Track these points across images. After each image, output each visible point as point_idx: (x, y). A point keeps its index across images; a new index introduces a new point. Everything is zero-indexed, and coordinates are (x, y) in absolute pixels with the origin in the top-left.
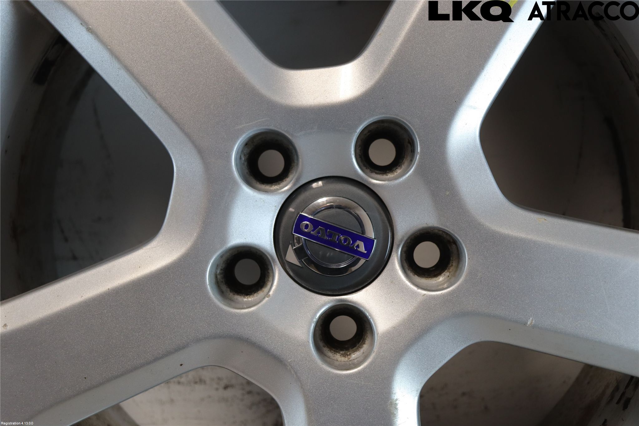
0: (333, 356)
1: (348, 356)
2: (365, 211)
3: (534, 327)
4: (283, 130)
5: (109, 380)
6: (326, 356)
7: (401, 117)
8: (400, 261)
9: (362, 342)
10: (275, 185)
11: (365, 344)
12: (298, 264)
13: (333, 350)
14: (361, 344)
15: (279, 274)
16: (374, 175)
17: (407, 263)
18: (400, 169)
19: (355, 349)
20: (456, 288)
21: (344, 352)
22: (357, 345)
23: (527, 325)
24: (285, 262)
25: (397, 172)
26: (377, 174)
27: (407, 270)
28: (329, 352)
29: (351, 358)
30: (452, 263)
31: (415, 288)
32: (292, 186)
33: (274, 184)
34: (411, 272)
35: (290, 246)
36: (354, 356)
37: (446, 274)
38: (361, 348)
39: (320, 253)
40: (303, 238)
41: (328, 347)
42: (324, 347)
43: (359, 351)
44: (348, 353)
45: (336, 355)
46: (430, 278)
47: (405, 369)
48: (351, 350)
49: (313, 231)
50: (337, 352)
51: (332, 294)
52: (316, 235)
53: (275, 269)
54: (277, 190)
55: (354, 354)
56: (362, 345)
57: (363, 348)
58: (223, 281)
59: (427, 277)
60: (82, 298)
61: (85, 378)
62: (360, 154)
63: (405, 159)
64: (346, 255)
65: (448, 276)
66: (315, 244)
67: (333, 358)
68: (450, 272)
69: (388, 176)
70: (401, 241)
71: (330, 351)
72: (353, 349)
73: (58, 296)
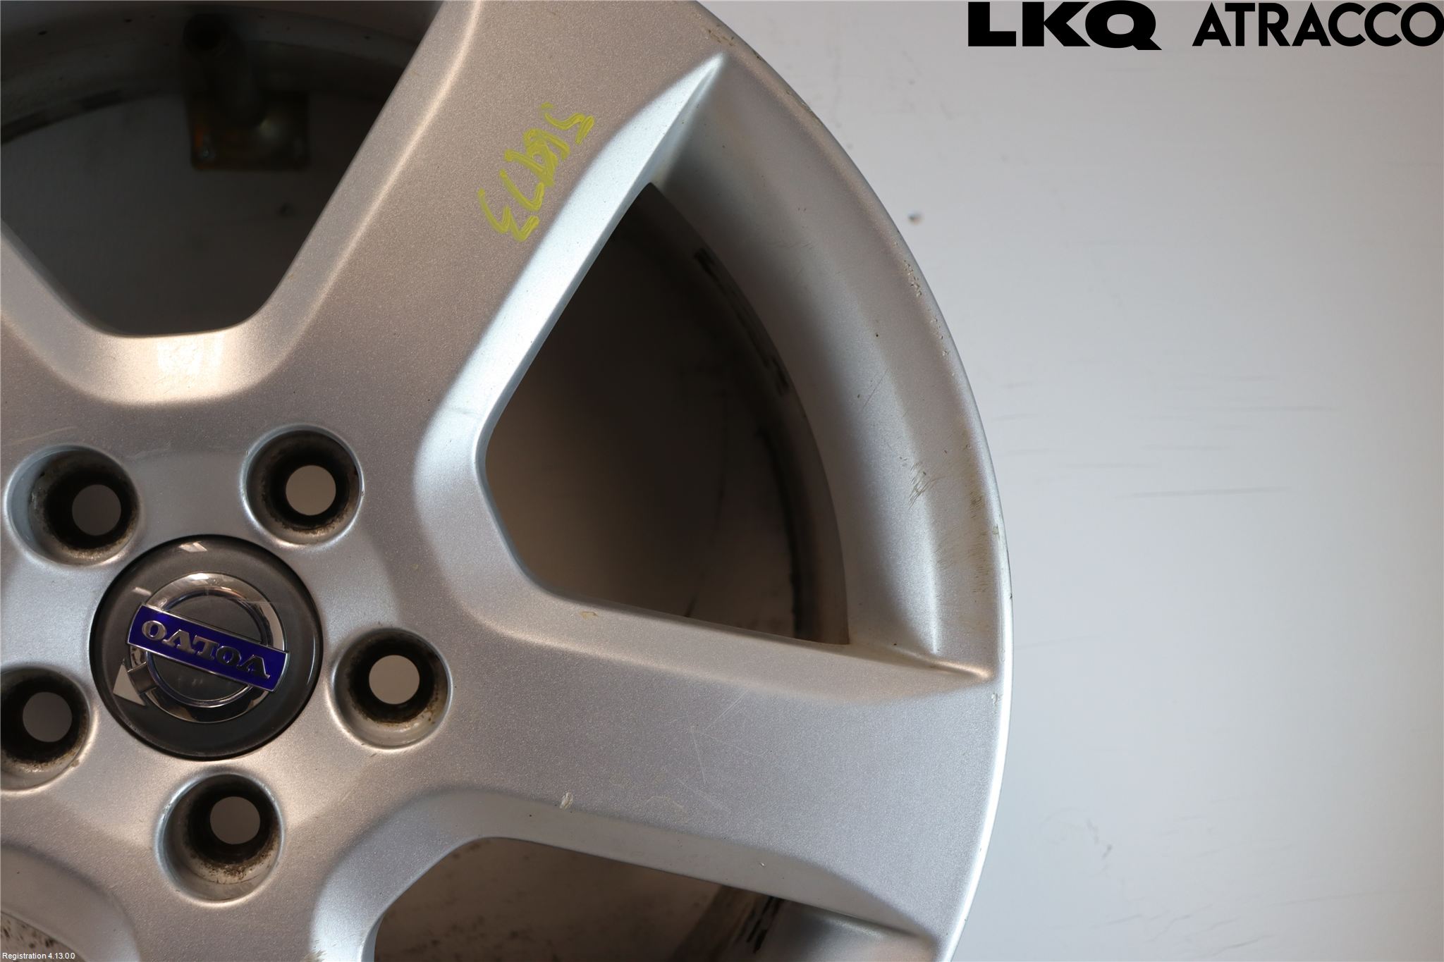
0: (210, 874)
1: (239, 873)
2: (268, 601)
3: (573, 808)
4: (105, 449)
6: (196, 874)
7: (329, 427)
8: (333, 692)
9: (265, 846)
10: (99, 552)
11: (271, 849)
12: (140, 701)
13: (210, 863)
14: (265, 850)
15: (102, 719)
16: (291, 533)
17: (352, 696)
18: (340, 521)
19: (254, 860)
20: (432, 742)
21: (233, 865)
22: (259, 853)
23: (561, 807)
24: (114, 698)
25: (334, 528)
26: (297, 531)
27: (353, 709)
28: (203, 867)
30: (437, 694)
31: (357, 742)
32: (126, 554)
33: (98, 549)
34: (359, 713)
35: (123, 668)
36: (250, 873)
37: (426, 714)
38: (266, 857)
39: (179, 679)
40: (148, 652)
41: (201, 858)
42: (194, 857)
43: (261, 864)
44: (240, 868)
45: (217, 871)
46: (396, 722)
48: (245, 861)
49: (167, 637)
50: (219, 866)
51: (205, 756)
52: (172, 645)
53: (92, 708)
54: (99, 561)
55: (251, 870)
56: (267, 852)
57: (269, 857)
59: (390, 722)
62: (264, 493)
63: (348, 504)
64: (229, 683)
65: (430, 720)
66: (170, 662)
67: (211, 878)
68: (432, 712)
69: (318, 535)
70: (336, 654)
71: (205, 865)
72: (251, 860)
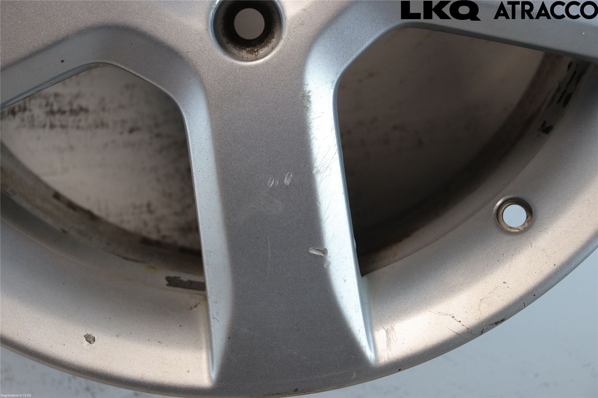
0: (238, 53)
1: (255, 53)
6: (230, 53)
9: (271, 36)
11: (273, 38)
13: (238, 47)
14: (270, 38)
19: (263, 45)
21: (251, 48)
22: (266, 41)
28: (234, 49)
29: (259, 55)
36: (261, 52)
38: (270, 43)
41: (232, 43)
42: (228, 43)
43: (267, 47)
44: (256, 50)
45: (242, 52)
47: (318, 57)
48: (258, 46)
50: (243, 49)
55: (262, 50)
56: (271, 40)
57: (272, 43)
67: (239, 55)
71: (235, 47)
72: (261, 45)
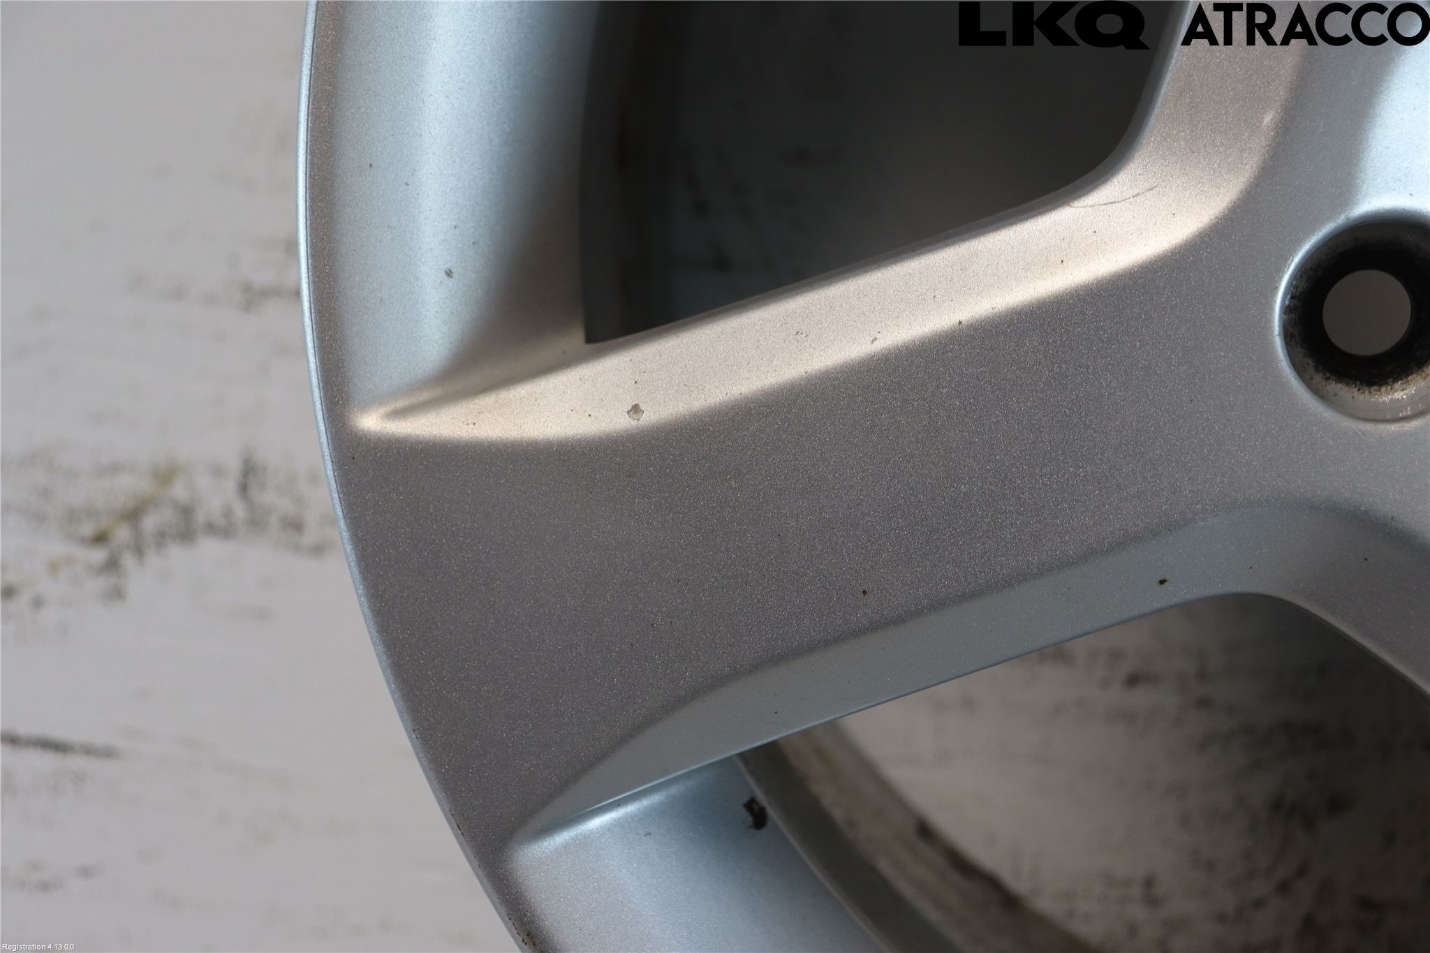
5: (937, 606)
58: (1296, 333)
60: (875, 343)
61: (864, 592)
73: (797, 333)
